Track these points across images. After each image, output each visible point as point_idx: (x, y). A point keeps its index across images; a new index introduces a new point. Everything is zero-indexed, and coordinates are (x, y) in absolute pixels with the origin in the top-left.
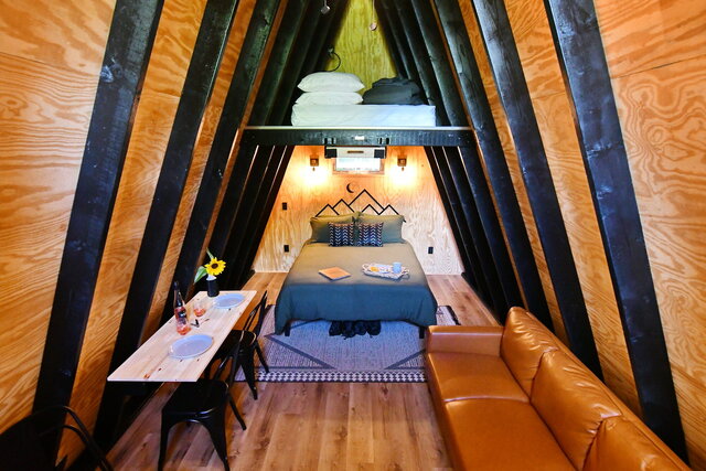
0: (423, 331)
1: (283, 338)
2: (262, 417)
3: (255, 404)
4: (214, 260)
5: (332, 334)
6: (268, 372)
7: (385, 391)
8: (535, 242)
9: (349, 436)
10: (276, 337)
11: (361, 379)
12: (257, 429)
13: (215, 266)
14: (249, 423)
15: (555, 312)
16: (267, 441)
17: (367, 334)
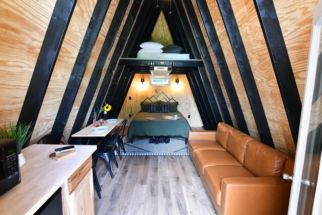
0: (187, 140)
1: (130, 144)
2: (124, 165)
3: (121, 161)
4: (107, 105)
5: (150, 143)
6: (125, 153)
7: (172, 158)
8: (226, 96)
9: (159, 169)
10: (128, 144)
11: (162, 155)
12: (122, 168)
13: (107, 108)
14: (119, 166)
15: (234, 123)
16: (127, 171)
17: (164, 143)
